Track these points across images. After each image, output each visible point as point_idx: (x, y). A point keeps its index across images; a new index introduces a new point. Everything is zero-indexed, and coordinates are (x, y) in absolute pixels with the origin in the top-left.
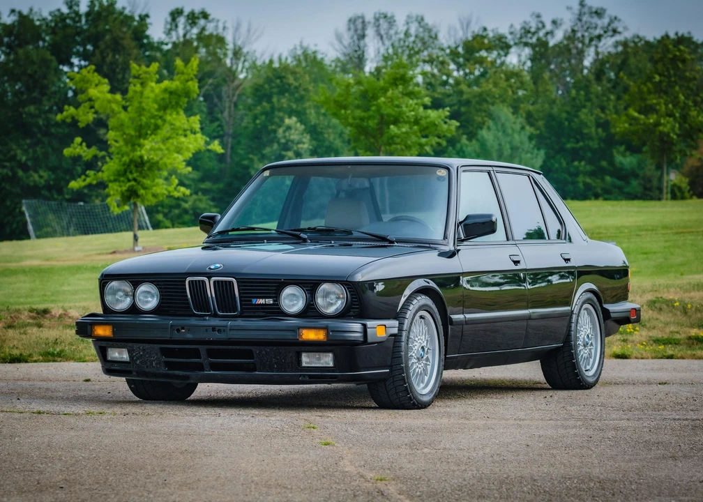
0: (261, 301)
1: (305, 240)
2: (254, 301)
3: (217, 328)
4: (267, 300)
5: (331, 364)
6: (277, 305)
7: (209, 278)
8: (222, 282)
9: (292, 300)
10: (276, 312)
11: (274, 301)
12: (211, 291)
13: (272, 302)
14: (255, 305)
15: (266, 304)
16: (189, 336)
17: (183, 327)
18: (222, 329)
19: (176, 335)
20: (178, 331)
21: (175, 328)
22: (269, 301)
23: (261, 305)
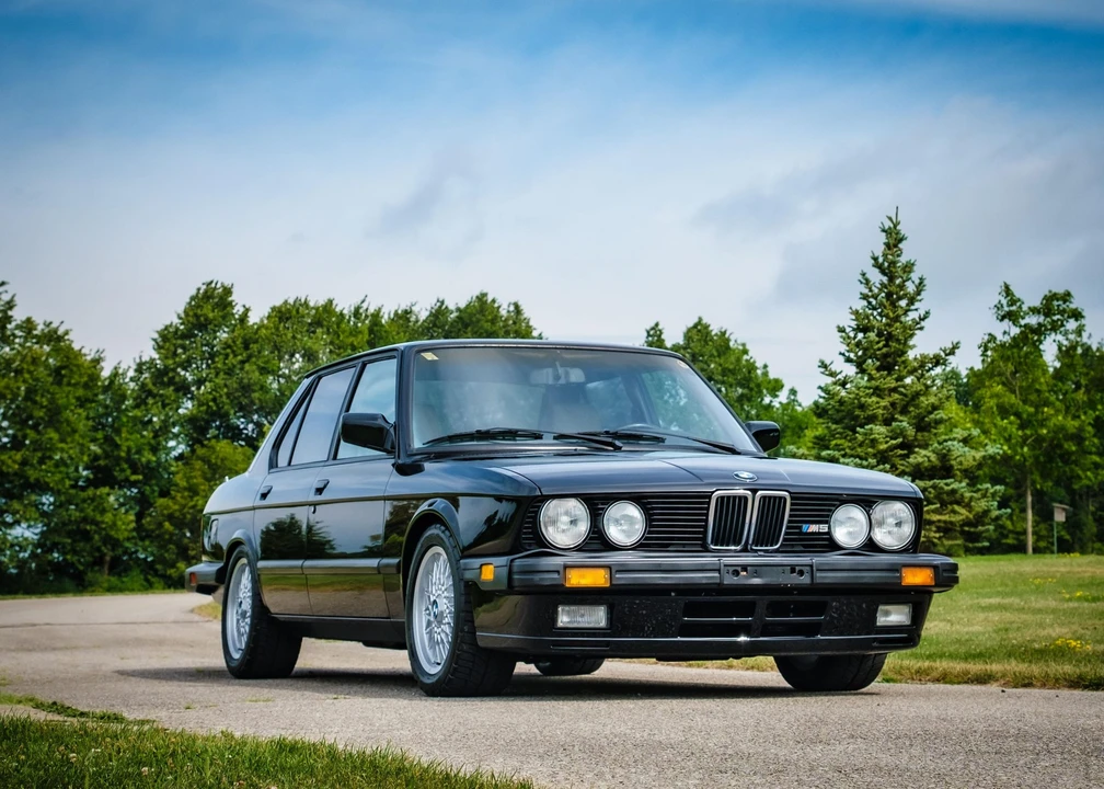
0: (814, 528)
2: (805, 528)
3: (797, 568)
4: (820, 526)
6: (829, 534)
7: (754, 490)
8: (770, 497)
10: (830, 544)
12: (752, 512)
13: (826, 529)
14: (807, 534)
15: (819, 533)
16: (757, 581)
17: (744, 568)
18: (804, 569)
19: (729, 580)
20: (736, 573)
21: (731, 569)
22: (824, 528)
23: (813, 533)
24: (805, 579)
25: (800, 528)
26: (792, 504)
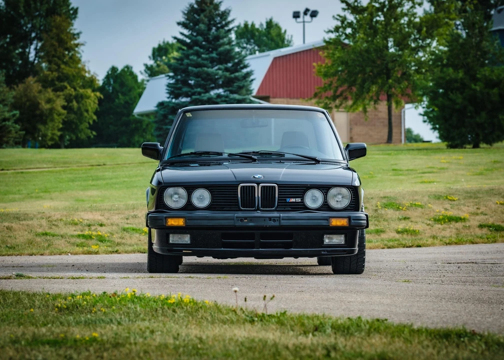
0: (293, 200)
1: (254, 160)
2: (288, 200)
3: (272, 219)
4: (297, 199)
5: (343, 243)
6: (303, 202)
7: (258, 184)
8: (267, 186)
9: (313, 199)
10: (303, 207)
11: (301, 200)
12: (258, 193)
13: (300, 201)
14: (289, 202)
15: (296, 202)
16: (251, 224)
17: (246, 218)
18: (276, 219)
19: (239, 224)
20: (242, 220)
21: (240, 219)
22: (299, 200)
23: (292, 202)
24: (277, 224)
25: (286, 200)
26: (279, 190)
